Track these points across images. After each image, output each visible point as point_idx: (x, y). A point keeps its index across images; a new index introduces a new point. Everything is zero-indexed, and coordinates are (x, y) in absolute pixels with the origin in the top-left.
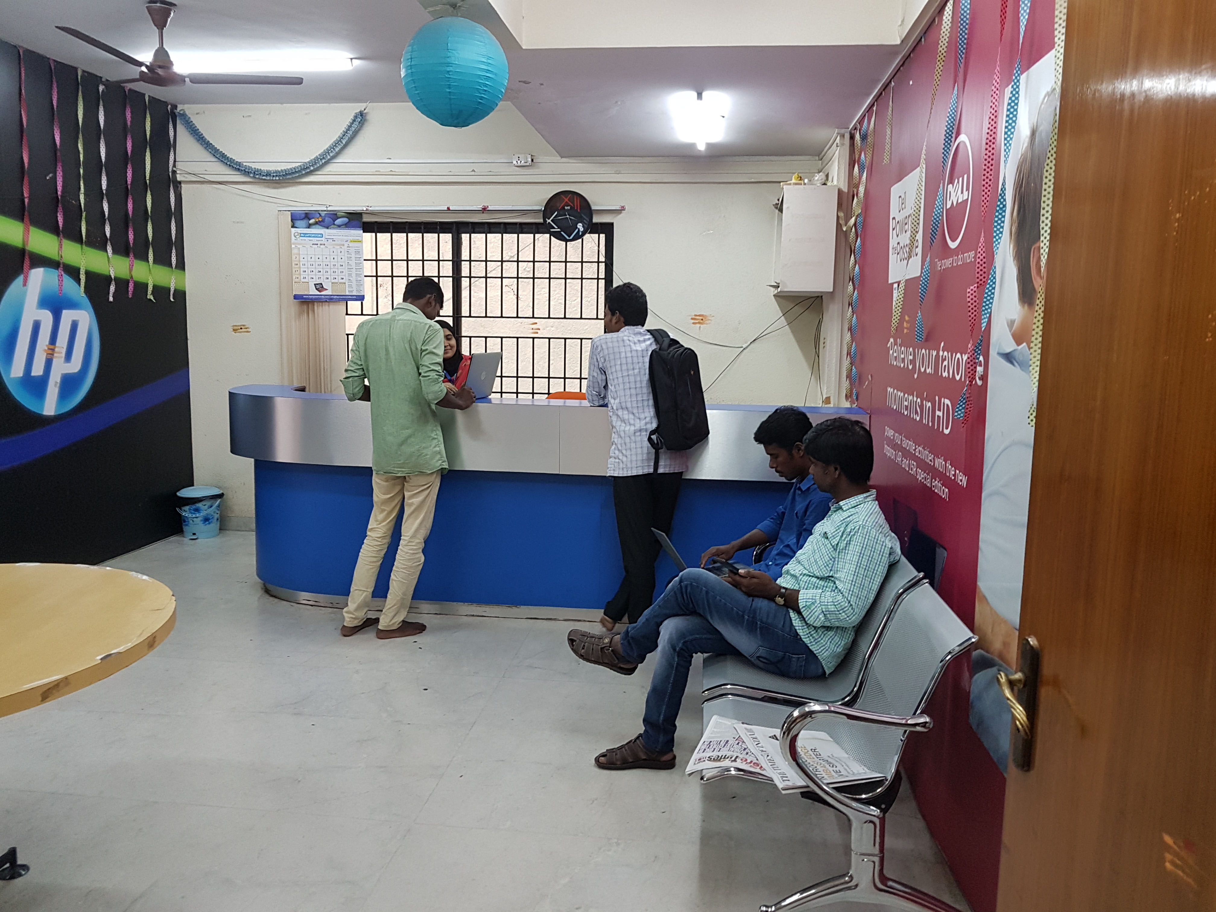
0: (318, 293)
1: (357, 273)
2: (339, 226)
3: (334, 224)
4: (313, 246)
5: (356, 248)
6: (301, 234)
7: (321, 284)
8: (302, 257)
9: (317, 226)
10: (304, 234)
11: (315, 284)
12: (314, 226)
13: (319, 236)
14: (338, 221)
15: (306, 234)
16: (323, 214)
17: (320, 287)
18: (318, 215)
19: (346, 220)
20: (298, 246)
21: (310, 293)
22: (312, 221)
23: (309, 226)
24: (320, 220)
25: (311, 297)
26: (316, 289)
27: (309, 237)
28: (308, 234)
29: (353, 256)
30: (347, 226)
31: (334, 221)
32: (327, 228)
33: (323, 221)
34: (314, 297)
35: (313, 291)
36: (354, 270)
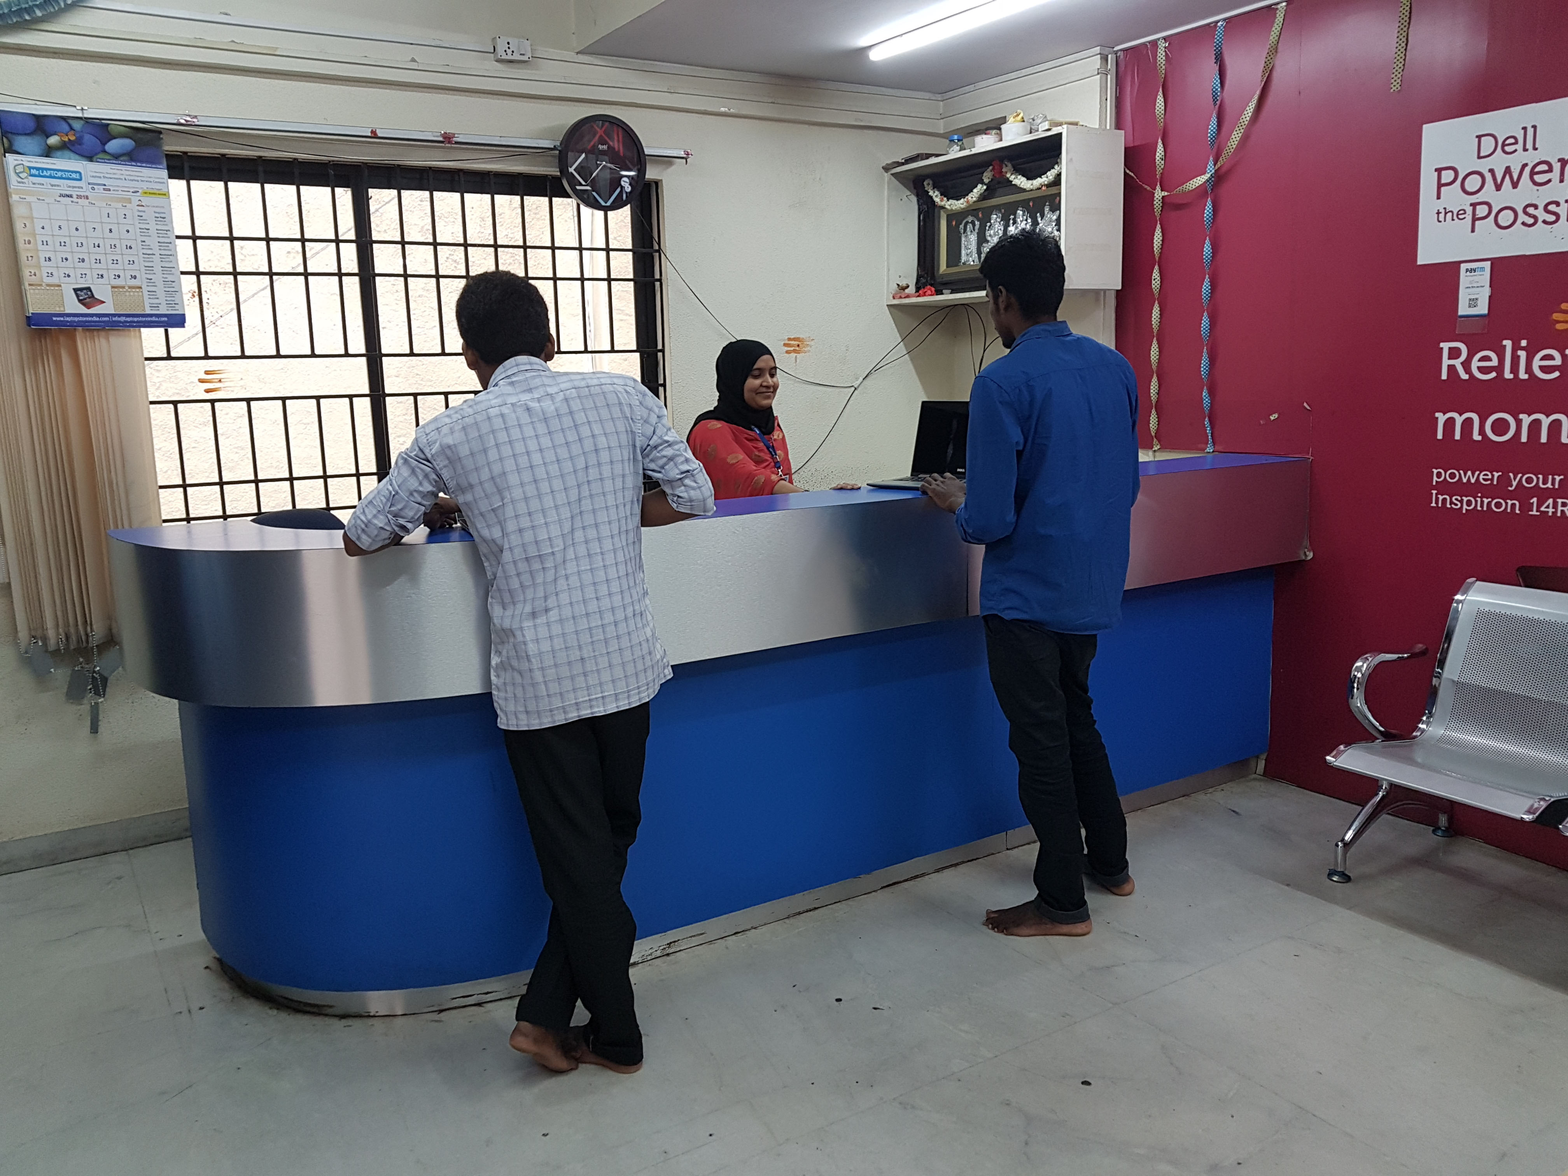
0: (85, 310)
1: (164, 264)
2: (116, 157)
3: (105, 151)
4: (61, 199)
5: (158, 210)
6: (30, 168)
7: (89, 289)
8: (38, 225)
9: (67, 153)
10: (38, 169)
11: (75, 290)
12: (59, 153)
13: (74, 176)
14: (113, 146)
15: (43, 169)
16: (77, 125)
17: (85, 296)
18: (67, 128)
19: (127, 144)
20: (29, 199)
21: (67, 312)
22: (53, 140)
23: (48, 152)
24: (73, 138)
25: (68, 319)
26: (80, 301)
27: (50, 177)
28: (47, 169)
29: (153, 226)
30: (130, 157)
31: (104, 144)
32: (90, 159)
33: (79, 141)
34: (76, 319)
35: (73, 306)
36: (156, 258)
